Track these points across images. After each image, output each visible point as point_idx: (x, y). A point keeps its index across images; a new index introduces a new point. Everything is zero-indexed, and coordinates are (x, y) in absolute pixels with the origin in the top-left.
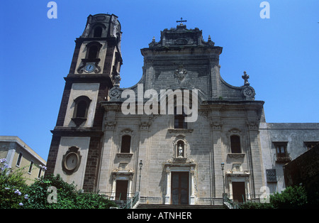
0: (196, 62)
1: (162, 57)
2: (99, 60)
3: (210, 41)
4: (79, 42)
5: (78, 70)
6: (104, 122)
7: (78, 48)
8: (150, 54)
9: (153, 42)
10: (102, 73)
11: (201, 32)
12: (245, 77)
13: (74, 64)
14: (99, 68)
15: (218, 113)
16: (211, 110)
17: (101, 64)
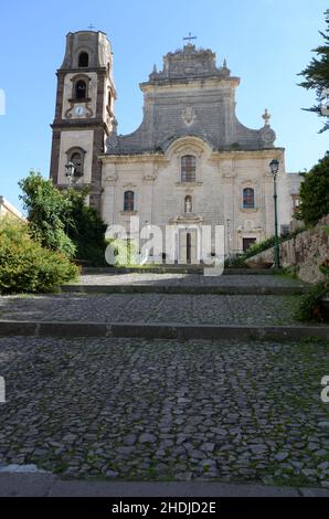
0: (207, 99)
1: (166, 94)
2: (89, 100)
3: (225, 68)
4: (61, 74)
5: (66, 115)
6: (103, 177)
7: (61, 83)
8: (151, 90)
9: (154, 73)
10: (94, 117)
11: (214, 55)
12: (266, 117)
13: (59, 106)
14: (90, 110)
15: (230, 162)
16: (222, 159)
17: (93, 105)
